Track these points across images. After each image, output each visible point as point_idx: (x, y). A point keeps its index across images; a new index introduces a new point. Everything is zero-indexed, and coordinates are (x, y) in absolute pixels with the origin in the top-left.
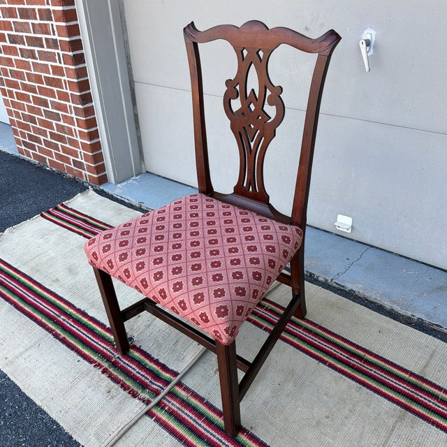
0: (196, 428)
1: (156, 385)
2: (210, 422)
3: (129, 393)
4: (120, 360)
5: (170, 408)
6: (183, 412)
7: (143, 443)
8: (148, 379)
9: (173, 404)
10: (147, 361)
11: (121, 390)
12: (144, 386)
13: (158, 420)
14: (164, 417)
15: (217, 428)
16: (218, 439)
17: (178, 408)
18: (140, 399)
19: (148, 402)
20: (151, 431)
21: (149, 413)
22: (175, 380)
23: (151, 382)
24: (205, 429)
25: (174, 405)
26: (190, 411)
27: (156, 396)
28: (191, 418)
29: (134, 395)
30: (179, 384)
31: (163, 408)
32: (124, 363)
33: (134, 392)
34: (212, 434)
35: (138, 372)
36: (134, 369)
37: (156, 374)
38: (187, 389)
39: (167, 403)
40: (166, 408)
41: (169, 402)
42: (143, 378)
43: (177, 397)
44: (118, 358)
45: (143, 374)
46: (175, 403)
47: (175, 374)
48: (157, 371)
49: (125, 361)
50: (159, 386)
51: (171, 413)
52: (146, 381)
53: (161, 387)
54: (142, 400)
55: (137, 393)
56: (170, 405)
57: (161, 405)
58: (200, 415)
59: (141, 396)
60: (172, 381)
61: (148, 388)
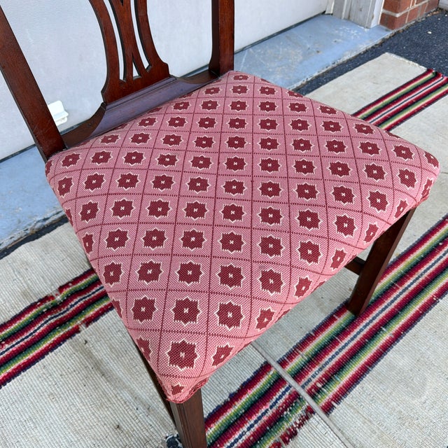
0: (351, 349)
1: (280, 398)
2: (343, 332)
3: (287, 442)
5: (320, 381)
6: (327, 363)
7: (370, 422)
8: (267, 411)
9: (314, 376)
10: (231, 412)
12: (277, 419)
13: (338, 398)
14: (335, 388)
15: (351, 325)
16: (365, 327)
17: (321, 369)
18: (300, 425)
19: (310, 411)
20: (354, 409)
21: (328, 409)
22: (277, 368)
23: (271, 407)
24: (352, 339)
25: (315, 374)
26: (326, 353)
27: (300, 399)
28: (337, 353)
29: (292, 434)
30: (283, 363)
31: (318, 390)
33: (286, 434)
34: (358, 333)
35: (249, 429)
36: (241, 436)
37: (259, 398)
38: (291, 355)
39: (310, 384)
40: (319, 385)
41: (309, 381)
42: (265, 418)
43: (302, 369)
45: (255, 418)
46: (311, 374)
47: (266, 367)
48: (254, 395)
50: (284, 393)
51: (328, 379)
52: (270, 413)
53: (286, 390)
54: (303, 420)
55: (289, 430)
56: (314, 380)
57: (315, 393)
58: (333, 342)
59: (296, 423)
60: (278, 373)
61: (282, 412)
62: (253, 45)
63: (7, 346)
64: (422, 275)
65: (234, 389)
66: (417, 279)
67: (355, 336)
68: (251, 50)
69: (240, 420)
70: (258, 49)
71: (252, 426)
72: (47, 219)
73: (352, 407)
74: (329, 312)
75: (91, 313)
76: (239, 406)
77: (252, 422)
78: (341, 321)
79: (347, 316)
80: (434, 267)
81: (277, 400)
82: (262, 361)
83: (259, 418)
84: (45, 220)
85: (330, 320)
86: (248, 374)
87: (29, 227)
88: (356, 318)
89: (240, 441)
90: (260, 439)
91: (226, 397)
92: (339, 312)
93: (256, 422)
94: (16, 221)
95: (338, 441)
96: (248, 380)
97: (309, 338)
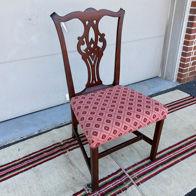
0: (148, 170)
1: (123, 179)
2: (147, 165)
3: (123, 191)
4: (100, 192)
5: (137, 176)
6: (140, 172)
7: (151, 190)
8: (119, 181)
9: (135, 175)
10: (107, 180)
11: (120, 194)
12: (121, 184)
13: (142, 182)
14: (141, 179)
15: (150, 163)
16: (154, 164)
17: (138, 173)
18: (128, 187)
19: (132, 184)
21: (138, 184)
23: (120, 181)
24: (149, 167)
25: (136, 175)
27: (129, 180)
28: (144, 170)
30: (126, 170)
31: (136, 179)
32: (104, 190)
33: (123, 189)
34: (152, 166)
35: (112, 185)
36: (109, 187)
37: (117, 178)
38: (129, 168)
39: (134, 177)
40: (136, 178)
41: (134, 176)
42: (118, 183)
43: (132, 172)
44: (99, 192)
47: (120, 170)
49: (102, 190)
50: (125, 177)
51: (139, 176)
52: (119, 182)
53: (126, 177)
54: (130, 186)
55: (125, 188)
56: (135, 176)
57: (135, 179)
58: (143, 167)
59: (127, 186)
60: (124, 172)
61: (123, 183)
62: (132, 84)
63: (46, 153)
64: (176, 153)
65: (110, 174)
66: (175, 154)
67: (151, 167)
68: (131, 85)
69: (110, 182)
70: (134, 85)
71: (113, 185)
72: (62, 124)
73: (146, 185)
74: (143, 159)
75: (71, 148)
76: (110, 179)
77: (114, 184)
78: (147, 162)
79: (149, 161)
80: (181, 152)
81: (122, 179)
82: (120, 168)
83: (116, 183)
84: (61, 124)
85: (143, 161)
86: (115, 171)
87: (57, 125)
88: (152, 162)
89: (109, 188)
90: (115, 189)
91: (107, 176)
92: (147, 159)
93: (115, 184)
94: (53, 123)
95: (140, 193)
96: (114, 173)
97: (135, 165)
